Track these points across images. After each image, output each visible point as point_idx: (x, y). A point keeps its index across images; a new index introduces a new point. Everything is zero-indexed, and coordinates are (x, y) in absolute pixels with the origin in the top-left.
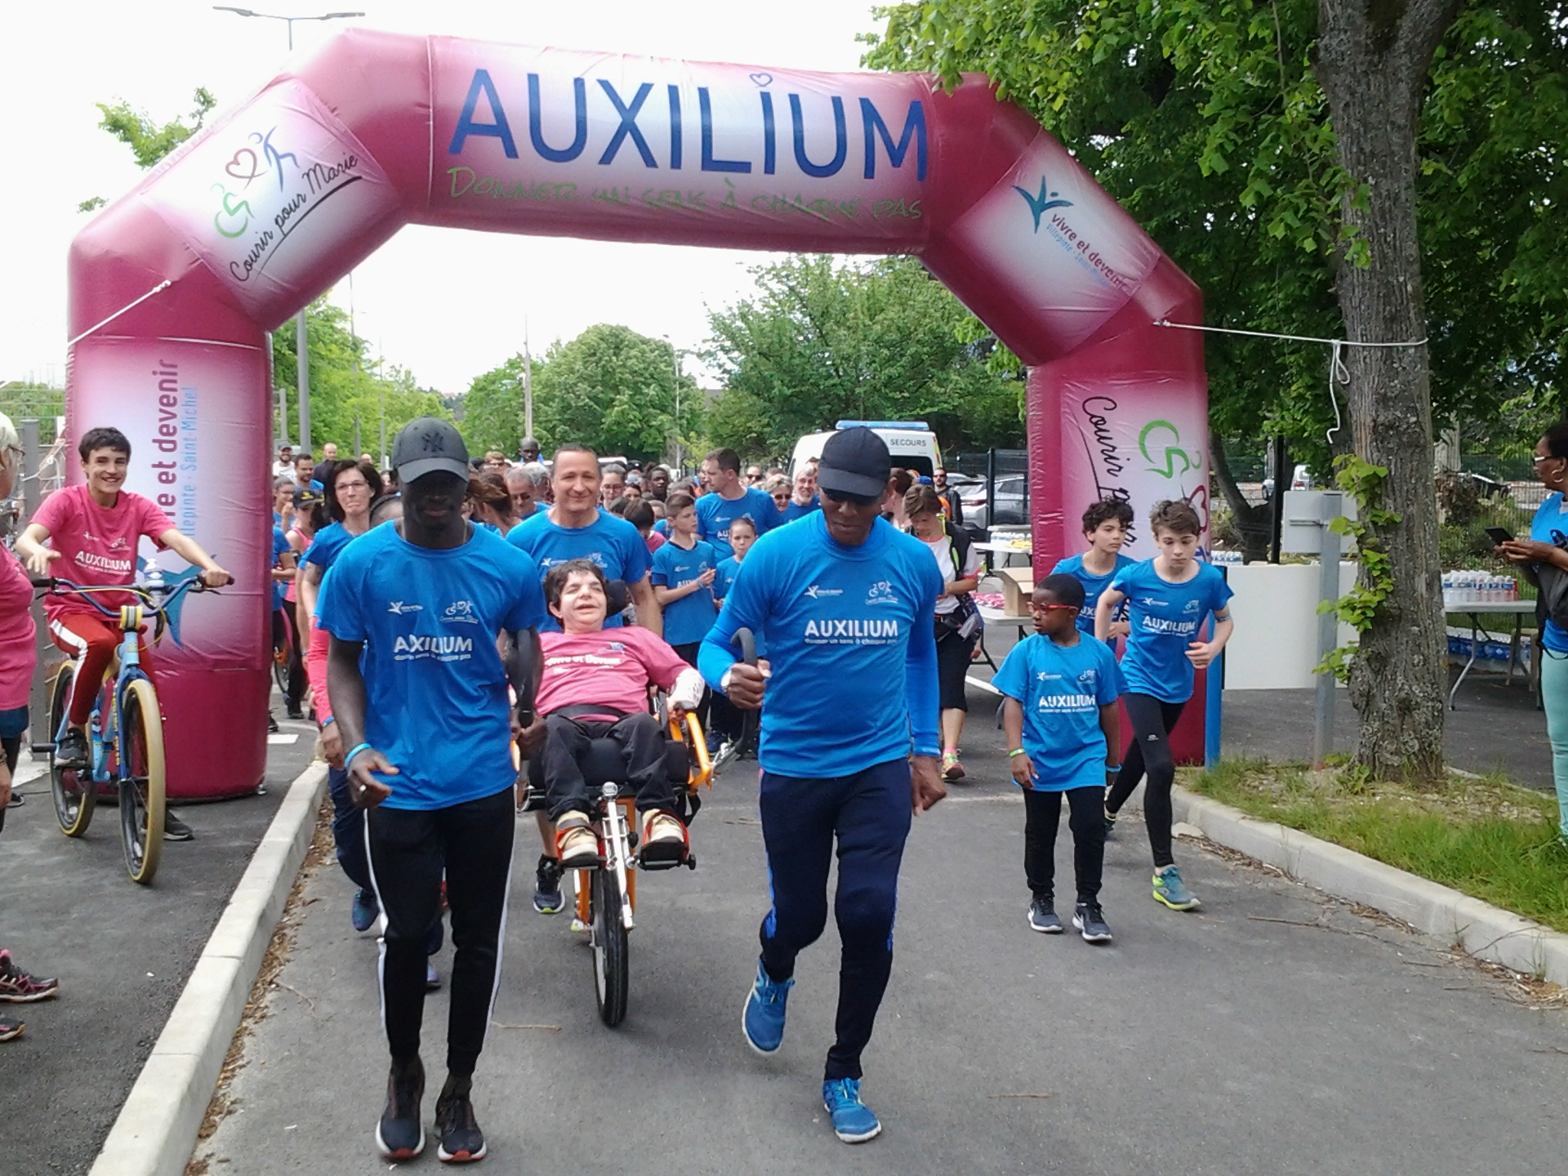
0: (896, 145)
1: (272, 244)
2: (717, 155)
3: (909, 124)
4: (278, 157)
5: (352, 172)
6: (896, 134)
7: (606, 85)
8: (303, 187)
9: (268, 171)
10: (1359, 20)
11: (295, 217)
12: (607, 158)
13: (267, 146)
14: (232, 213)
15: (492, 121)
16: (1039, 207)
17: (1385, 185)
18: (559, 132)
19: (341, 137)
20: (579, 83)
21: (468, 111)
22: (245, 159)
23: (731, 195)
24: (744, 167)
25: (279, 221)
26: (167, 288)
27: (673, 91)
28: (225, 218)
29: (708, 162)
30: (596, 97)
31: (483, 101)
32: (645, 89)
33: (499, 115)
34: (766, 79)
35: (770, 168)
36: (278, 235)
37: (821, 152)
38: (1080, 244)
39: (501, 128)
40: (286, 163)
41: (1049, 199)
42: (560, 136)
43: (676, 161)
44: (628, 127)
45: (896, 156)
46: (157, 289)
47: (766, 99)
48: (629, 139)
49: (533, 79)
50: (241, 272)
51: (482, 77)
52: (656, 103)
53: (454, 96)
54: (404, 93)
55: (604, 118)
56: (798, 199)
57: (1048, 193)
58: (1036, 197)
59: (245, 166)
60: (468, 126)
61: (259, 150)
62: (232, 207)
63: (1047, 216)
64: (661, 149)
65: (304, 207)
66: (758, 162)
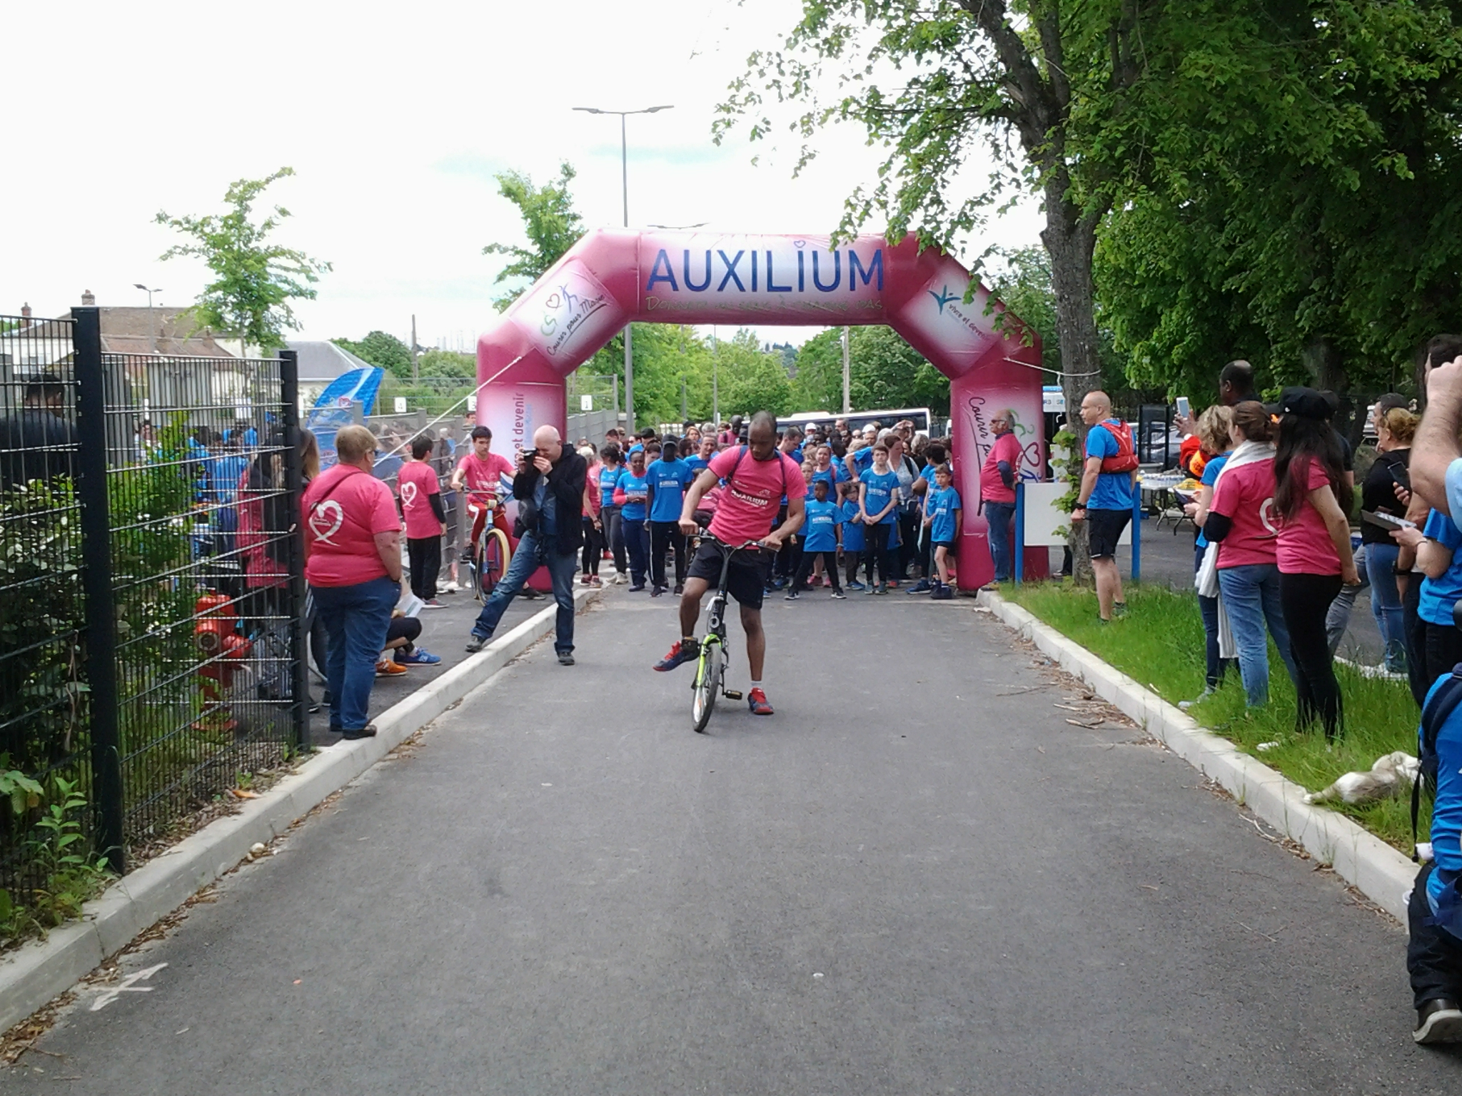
0: (866, 273)
1: (566, 337)
2: (774, 284)
3: (874, 263)
4: (569, 297)
5: (602, 302)
6: (866, 268)
7: (721, 253)
8: (580, 311)
9: (564, 303)
10: (1061, 219)
11: (576, 324)
12: (721, 289)
13: (564, 292)
14: (548, 324)
15: (666, 274)
16: (942, 301)
17: (1072, 299)
18: (698, 278)
19: (598, 287)
20: (708, 253)
21: (655, 270)
22: (555, 299)
23: (782, 303)
24: (789, 289)
25: (569, 327)
26: (519, 361)
27: (754, 253)
28: (545, 327)
29: (771, 288)
30: (715, 259)
31: (663, 265)
32: (741, 253)
33: (670, 271)
34: (802, 243)
35: (801, 288)
36: (568, 334)
37: (827, 280)
38: (964, 319)
39: (670, 278)
40: (573, 300)
41: (948, 297)
42: (697, 279)
43: (754, 288)
44: (731, 273)
45: (866, 279)
46: (515, 361)
47: (801, 254)
48: (731, 278)
49: (687, 252)
50: (552, 351)
51: (663, 253)
52: (746, 259)
53: (649, 262)
54: (626, 261)
55: (719, 269)
56: (817, 303)
57: (948, 293)
58: (941, 297)
59: (554, 303)
60: (655, 277)
61: (561, 294)
62: (548, 321)
63: (946, 305)
64: (747, 284)
65: (580, 320)
66: (796, 286)
